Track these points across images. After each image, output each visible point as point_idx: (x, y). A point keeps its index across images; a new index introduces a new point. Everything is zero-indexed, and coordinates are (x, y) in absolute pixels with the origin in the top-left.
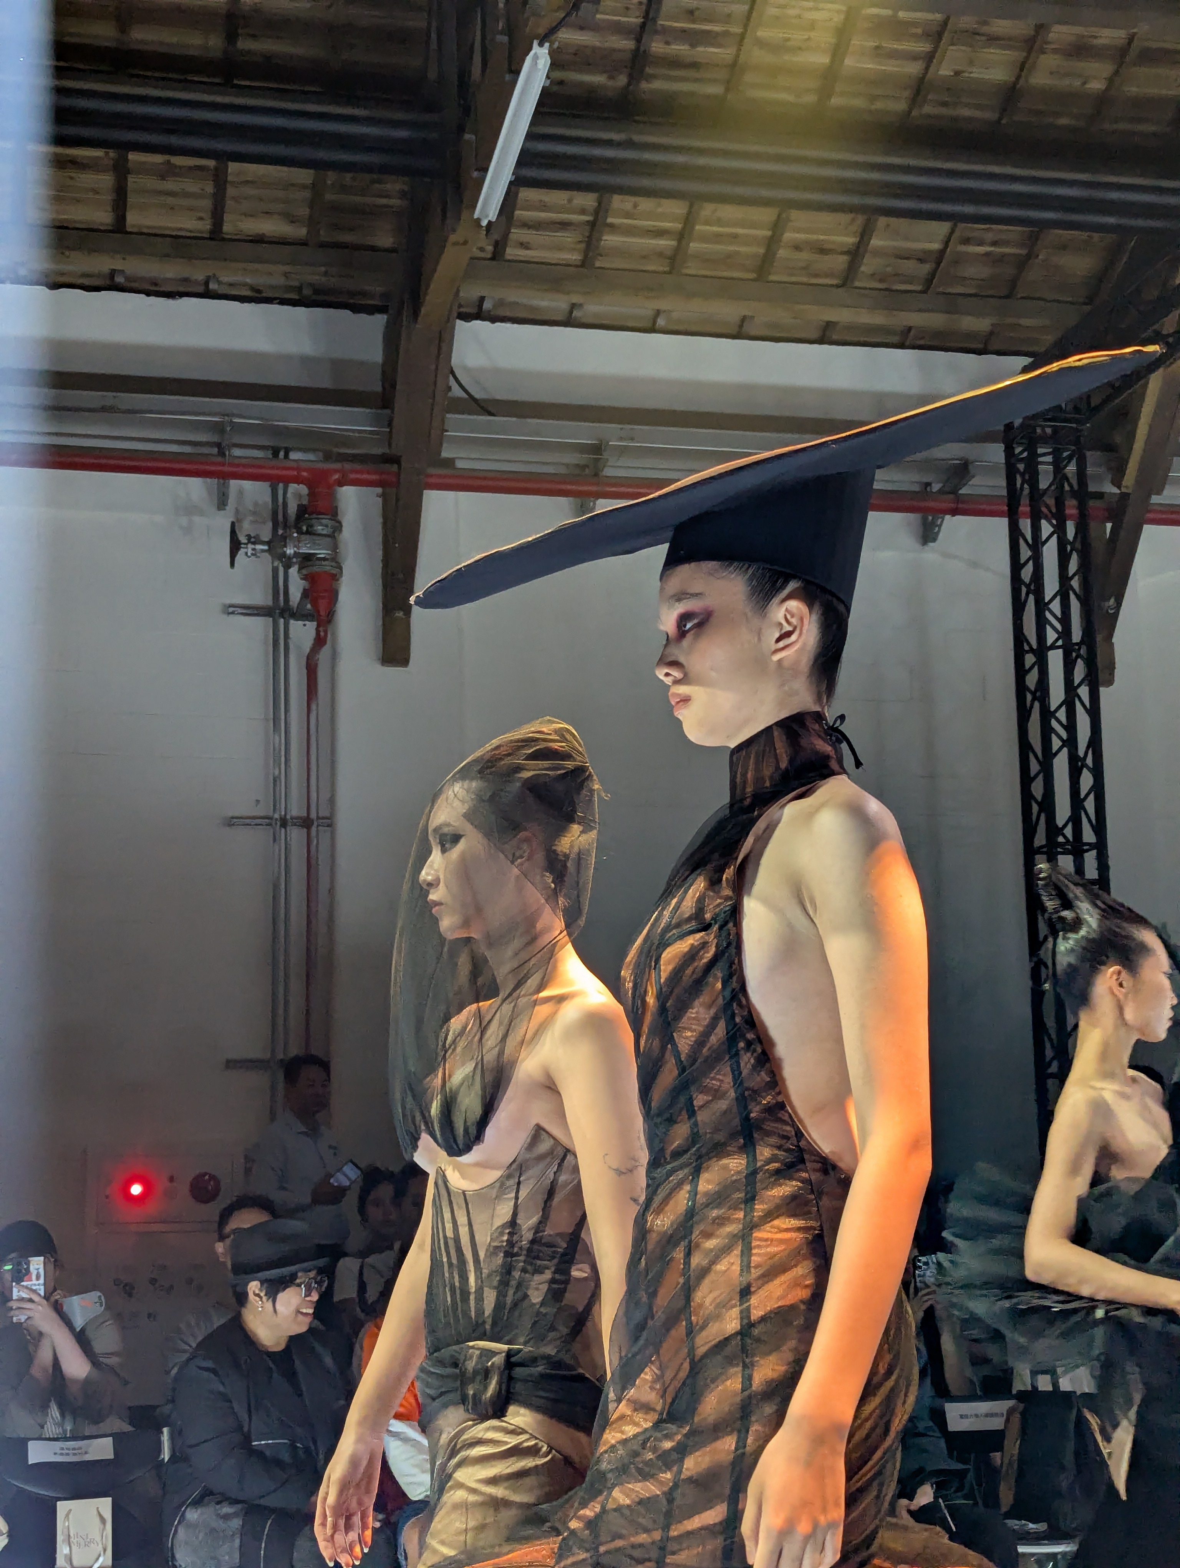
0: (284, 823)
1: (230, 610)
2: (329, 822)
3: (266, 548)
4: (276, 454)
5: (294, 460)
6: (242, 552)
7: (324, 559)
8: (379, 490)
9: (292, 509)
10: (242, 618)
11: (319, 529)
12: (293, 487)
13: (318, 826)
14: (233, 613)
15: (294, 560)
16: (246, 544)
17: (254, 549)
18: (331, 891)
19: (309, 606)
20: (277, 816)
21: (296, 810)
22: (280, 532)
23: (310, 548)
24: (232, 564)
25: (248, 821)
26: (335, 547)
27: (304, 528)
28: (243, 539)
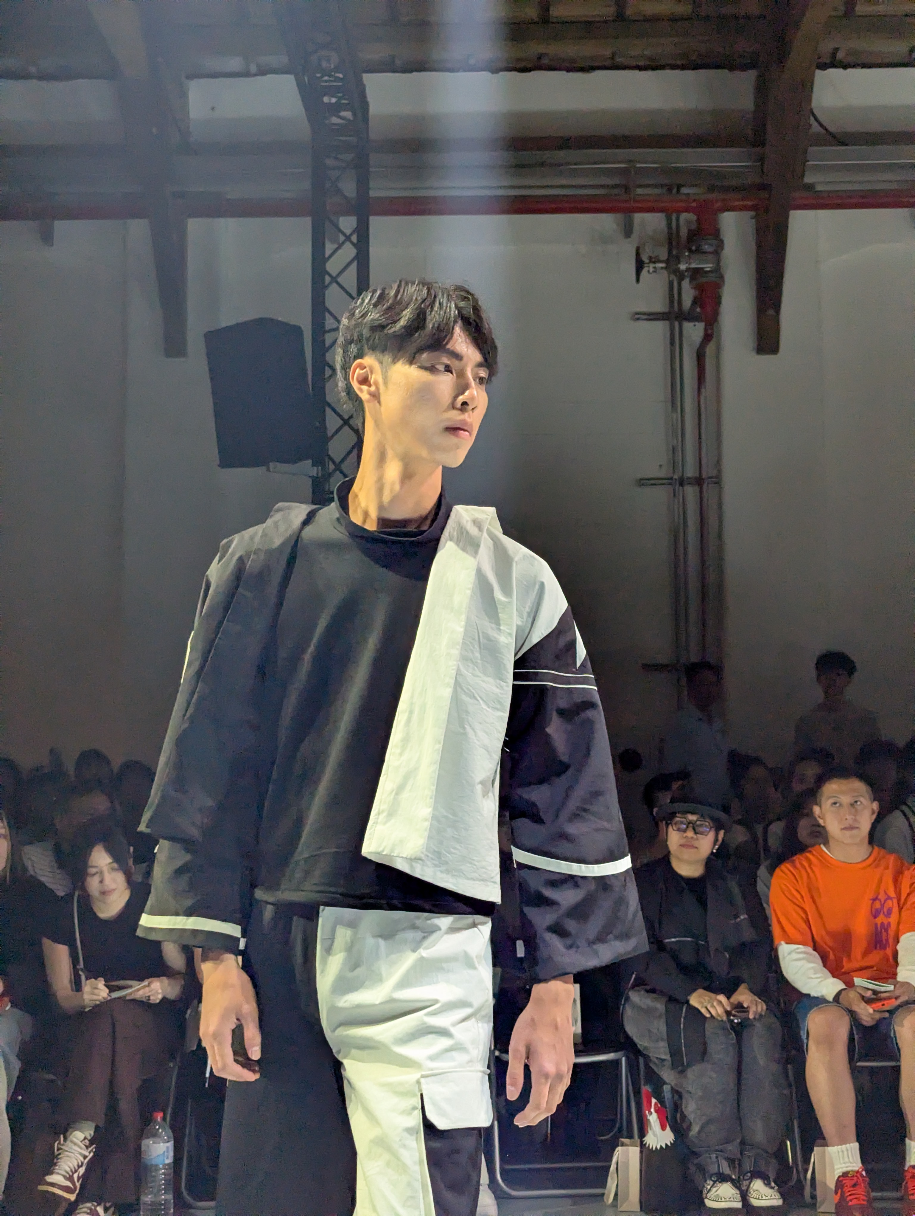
0: (682, 482)
1: (637, 316)
2: (717, 480)
3: (663, 265)
4: (670, 190)
5: (684, 194)
6: (645, 271)
7: (709, 271)
8: (753, 213)
9: (684, 232)
10: (645, 322)
11: (706, 248)
12: (684, 216)
13: (708, 483)
14: (638, 319)
15: (686, 274)
16: (648, 263)
17: (655, 268)
18: (720, 536)
19: (698, 310)
20: (676, 477)
21: (690, 472)
22: (674, 252)
23: (697, 264)
24: (638, 280)
25: (653, 482)
26: (718, 262)
27: (694, 248)
28: (645, 259)
